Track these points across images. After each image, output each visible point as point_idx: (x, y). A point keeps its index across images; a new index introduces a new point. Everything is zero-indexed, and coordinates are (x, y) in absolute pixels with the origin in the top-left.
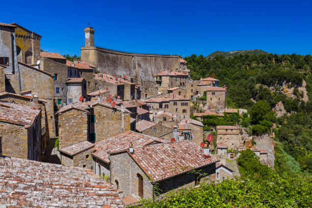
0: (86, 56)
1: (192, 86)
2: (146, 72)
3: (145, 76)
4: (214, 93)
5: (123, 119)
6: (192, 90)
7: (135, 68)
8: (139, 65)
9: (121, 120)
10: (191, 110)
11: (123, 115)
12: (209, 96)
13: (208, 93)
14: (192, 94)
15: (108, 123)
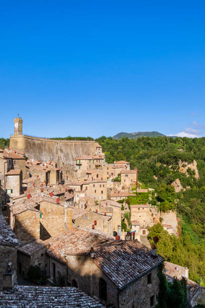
0: (15, 143)
1: (108, 169)
2: (67, 156)
3: (66, 160)
4: (127, 176)
5: (66, 214)
6: (108, 173)
7: (57, 153)
8: (61, 151)
9: (64, 214)
10: (108, 191)
11: (66, 210)
12: (123, 177)
13: (122, 175)
14: (108, 176)
15: (53, 218)
